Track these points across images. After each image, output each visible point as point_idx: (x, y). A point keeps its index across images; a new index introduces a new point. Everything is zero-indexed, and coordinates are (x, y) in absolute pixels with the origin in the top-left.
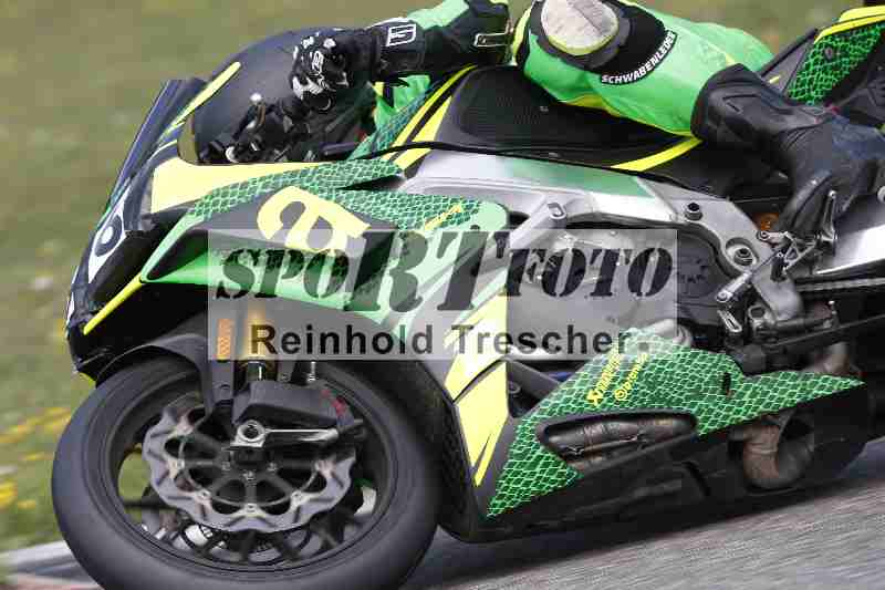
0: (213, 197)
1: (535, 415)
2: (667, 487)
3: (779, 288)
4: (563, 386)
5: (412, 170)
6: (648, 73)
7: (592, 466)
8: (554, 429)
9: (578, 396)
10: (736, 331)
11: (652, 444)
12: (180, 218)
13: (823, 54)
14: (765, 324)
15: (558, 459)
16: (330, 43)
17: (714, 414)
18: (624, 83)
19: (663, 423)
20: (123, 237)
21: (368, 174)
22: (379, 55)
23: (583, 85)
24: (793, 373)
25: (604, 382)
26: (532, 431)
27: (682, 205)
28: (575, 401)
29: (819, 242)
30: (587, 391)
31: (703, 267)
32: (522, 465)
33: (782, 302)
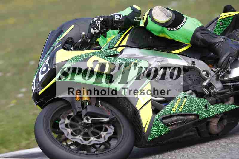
0: (73, 59)
1: (159, 114)
2: (191, 133)
3: (217, 82)
4: (166, 107)
5: (121, 52)
6: (180, 28)
7: (173, 128)
8: (164, 118)
9: (170, 109)
10: (207, 93)
11: (188, 122)
12: (65, 64)
13: (220, 24)
14: (214, 91)
15: (165, 126)
16: (102, 19)
17: (203, 114)
18: (173, 30)
19: (191, 117)
20: (49, 69)
21: (111, 53)
22: (114, 22)
23: (163, 31)
24: (222, 104)
25: (176, 106)
26: (158, 119)
27: (190, 61)
28: (169, 111)
29: (226, 71)
30: (172, 108)
31: (197, 77)
32: (156, 127)
33: (218, 86)
